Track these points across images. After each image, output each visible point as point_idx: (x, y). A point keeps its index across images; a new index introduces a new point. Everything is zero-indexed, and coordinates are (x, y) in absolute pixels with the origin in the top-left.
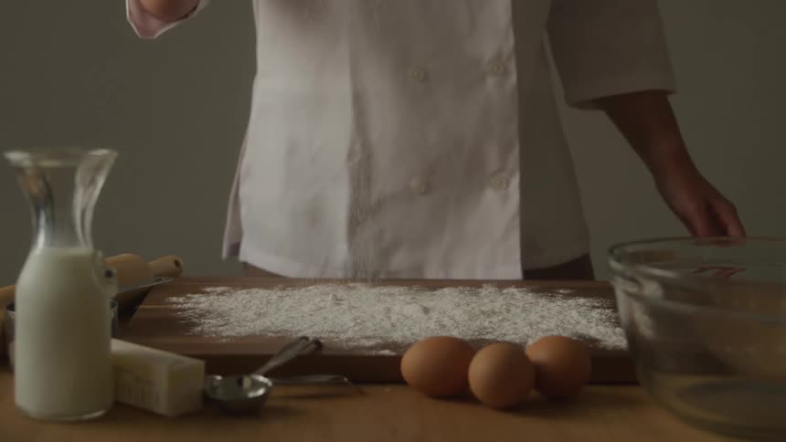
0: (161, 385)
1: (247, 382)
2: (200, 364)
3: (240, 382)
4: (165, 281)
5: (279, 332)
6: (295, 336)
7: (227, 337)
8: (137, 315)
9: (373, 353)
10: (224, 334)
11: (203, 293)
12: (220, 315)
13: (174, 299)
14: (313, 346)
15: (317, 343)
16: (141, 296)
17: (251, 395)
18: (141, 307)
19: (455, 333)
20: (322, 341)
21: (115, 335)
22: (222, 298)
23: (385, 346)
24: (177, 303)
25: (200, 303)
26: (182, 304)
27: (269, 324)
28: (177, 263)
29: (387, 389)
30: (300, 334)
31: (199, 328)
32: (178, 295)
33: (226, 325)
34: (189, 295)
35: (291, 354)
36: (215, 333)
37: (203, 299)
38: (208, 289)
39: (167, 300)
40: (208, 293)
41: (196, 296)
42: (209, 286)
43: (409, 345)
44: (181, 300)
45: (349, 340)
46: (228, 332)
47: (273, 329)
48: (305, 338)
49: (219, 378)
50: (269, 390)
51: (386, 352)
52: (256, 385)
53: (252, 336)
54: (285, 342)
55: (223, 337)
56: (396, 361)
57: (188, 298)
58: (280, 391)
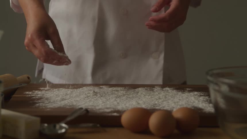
0: (22, 128)
1: (58, 126)
2: (38, 119)
3: (55, 127)
4: (23, 85)
5: (71, 106)
6: (77, 108)
7: (50, 108)
8: (11, 99)
9: (110, 114)
10: (48, 107)
11: (40, 90)
12: (47, 99)
13: (27, 93)
14: (85, 112)
15: (87, 110)
16: (13, 91)
17: (60, 132)
18: (13, 96)
19: (144, 106)
20: (89, 110)
21: (4, 107)
22: (47, 92)
23: (115, 112)
24: (29, 94)
25: (38, 94)
26: (31, 95)
27: (67, 103)
28: (28, 78)
29: (115, 129)
30: (80, 107)
31: (38, 105)
32: (30, 91)
33: (49, 103)
34: (34, 91)
35: (76, 115)
36: (45, 106)
37: (40, 93)
38: (42, 89)
39: (24, 93)
40: (42, 90)
41: (37, 91)
42: (42, 87)
43: (124, 111)
44: (30, 93)
45: (100, 109)
46: (50, 106)
47: (68, 105)
48: (82, 108)
49: (46, 125)
50: (67, 130)
51: (115, 114)
52: (62, 128)
53: (59, 108)
54: (73, 110)
55: (48, 108)
56: (119, 117)
57: (33, 92)
58: (71, 130)
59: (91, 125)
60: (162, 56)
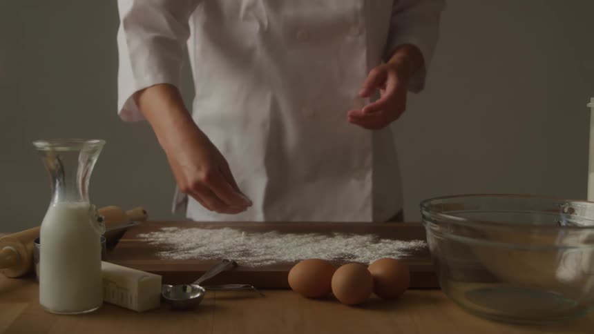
0: (134, 291)
1: (189, 289)
2: (160, 277)
3: (185, 289)
4: (136, 223)
5: (209, 256)
7: (176, 260)
8: (118, 246)
10: (174, 258)
11: (161, 231)
13: (142, 235)
14: (232, 266)
15: (235, 264)
16: (121, 233)
17: (192, 297)
18: (121, 240)
19: (323, 257)
20: (237, 262)
21: (104, 259)
22: (173, 234)
24: (144, 238)
25: (158, 238)
26: (147, 238)
27: (203, 251)
28: (144, 212)
32: (146, 232)
34: (152, 233)
35: (218, 270)
36: (169, 257)
37: (161, 235)
38: (165, 229)
39: (137, 236)
40: (164, 232)
41: (157, 233)
42: (165, 227)
44: (147, 236)
45: (254, 262)
46: (177, 257)
47: (205, 254)
48: (227, 260)
49: (171, 286)
50: (203, 294)
53: (192, 260)
54: (213, 261)
55: (173, 260)
56: (285, 274)
57: (152, 235)
58: (210, 295)
59: (241, 286)
60: (369, 176)
